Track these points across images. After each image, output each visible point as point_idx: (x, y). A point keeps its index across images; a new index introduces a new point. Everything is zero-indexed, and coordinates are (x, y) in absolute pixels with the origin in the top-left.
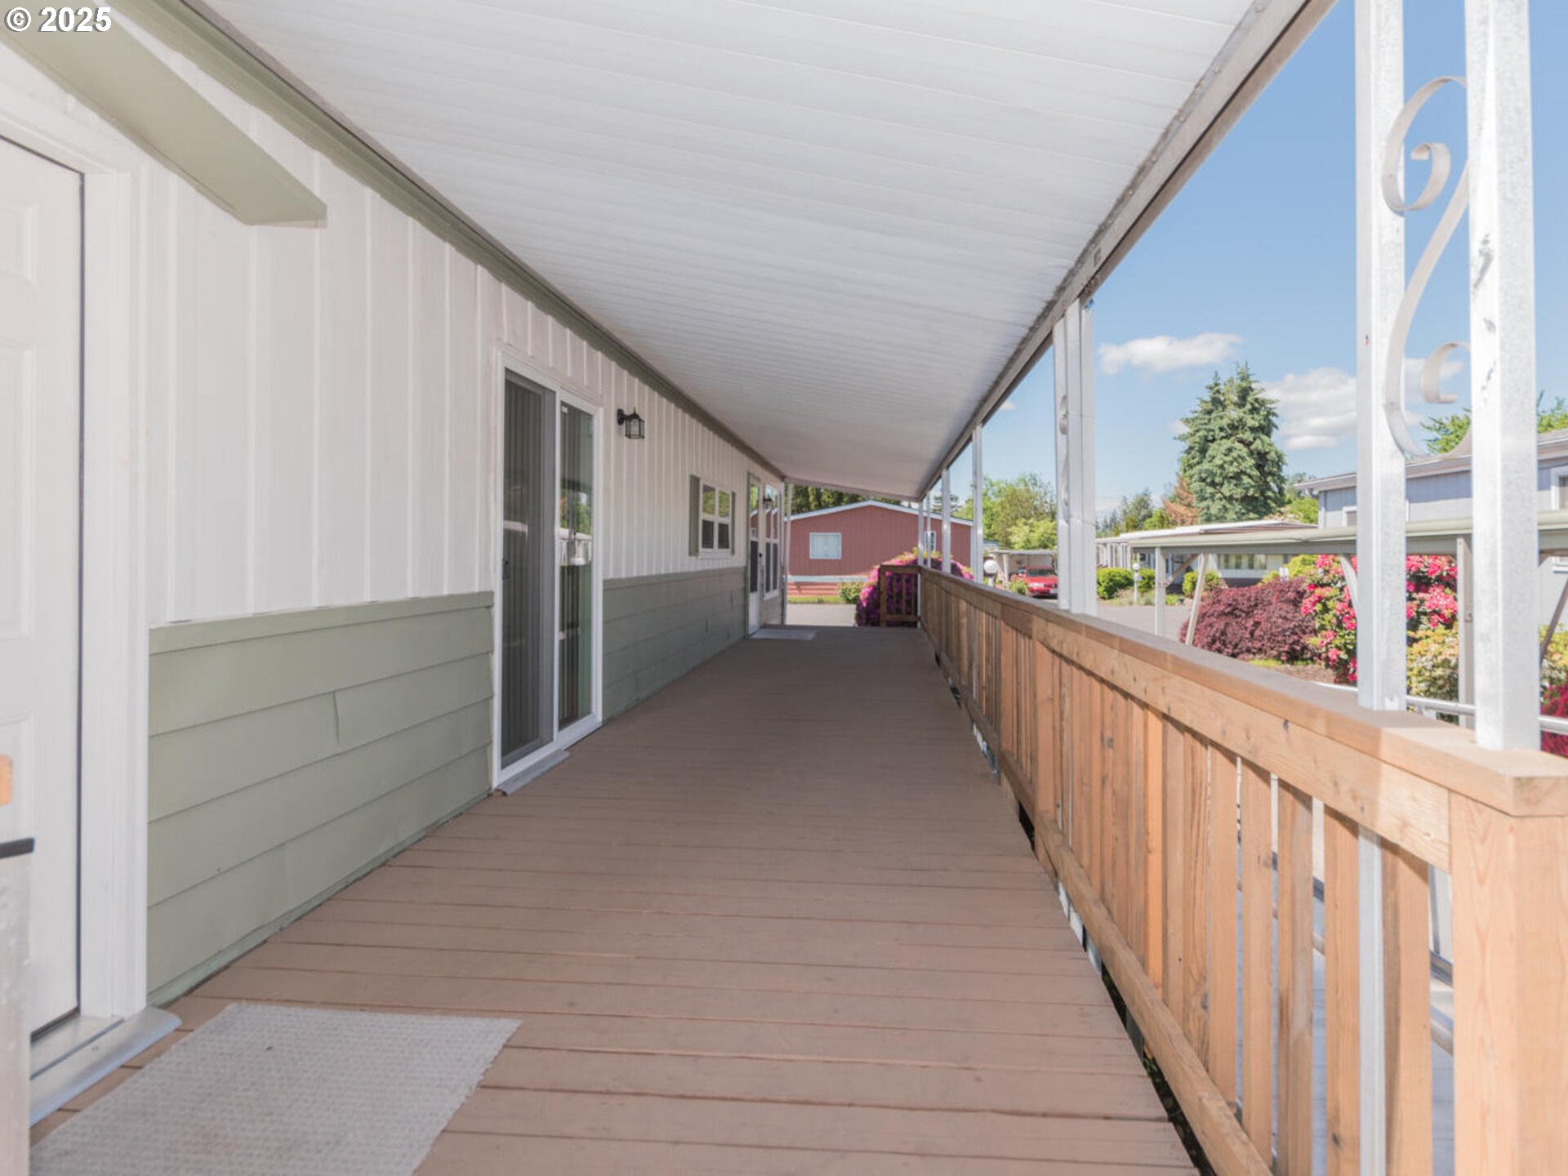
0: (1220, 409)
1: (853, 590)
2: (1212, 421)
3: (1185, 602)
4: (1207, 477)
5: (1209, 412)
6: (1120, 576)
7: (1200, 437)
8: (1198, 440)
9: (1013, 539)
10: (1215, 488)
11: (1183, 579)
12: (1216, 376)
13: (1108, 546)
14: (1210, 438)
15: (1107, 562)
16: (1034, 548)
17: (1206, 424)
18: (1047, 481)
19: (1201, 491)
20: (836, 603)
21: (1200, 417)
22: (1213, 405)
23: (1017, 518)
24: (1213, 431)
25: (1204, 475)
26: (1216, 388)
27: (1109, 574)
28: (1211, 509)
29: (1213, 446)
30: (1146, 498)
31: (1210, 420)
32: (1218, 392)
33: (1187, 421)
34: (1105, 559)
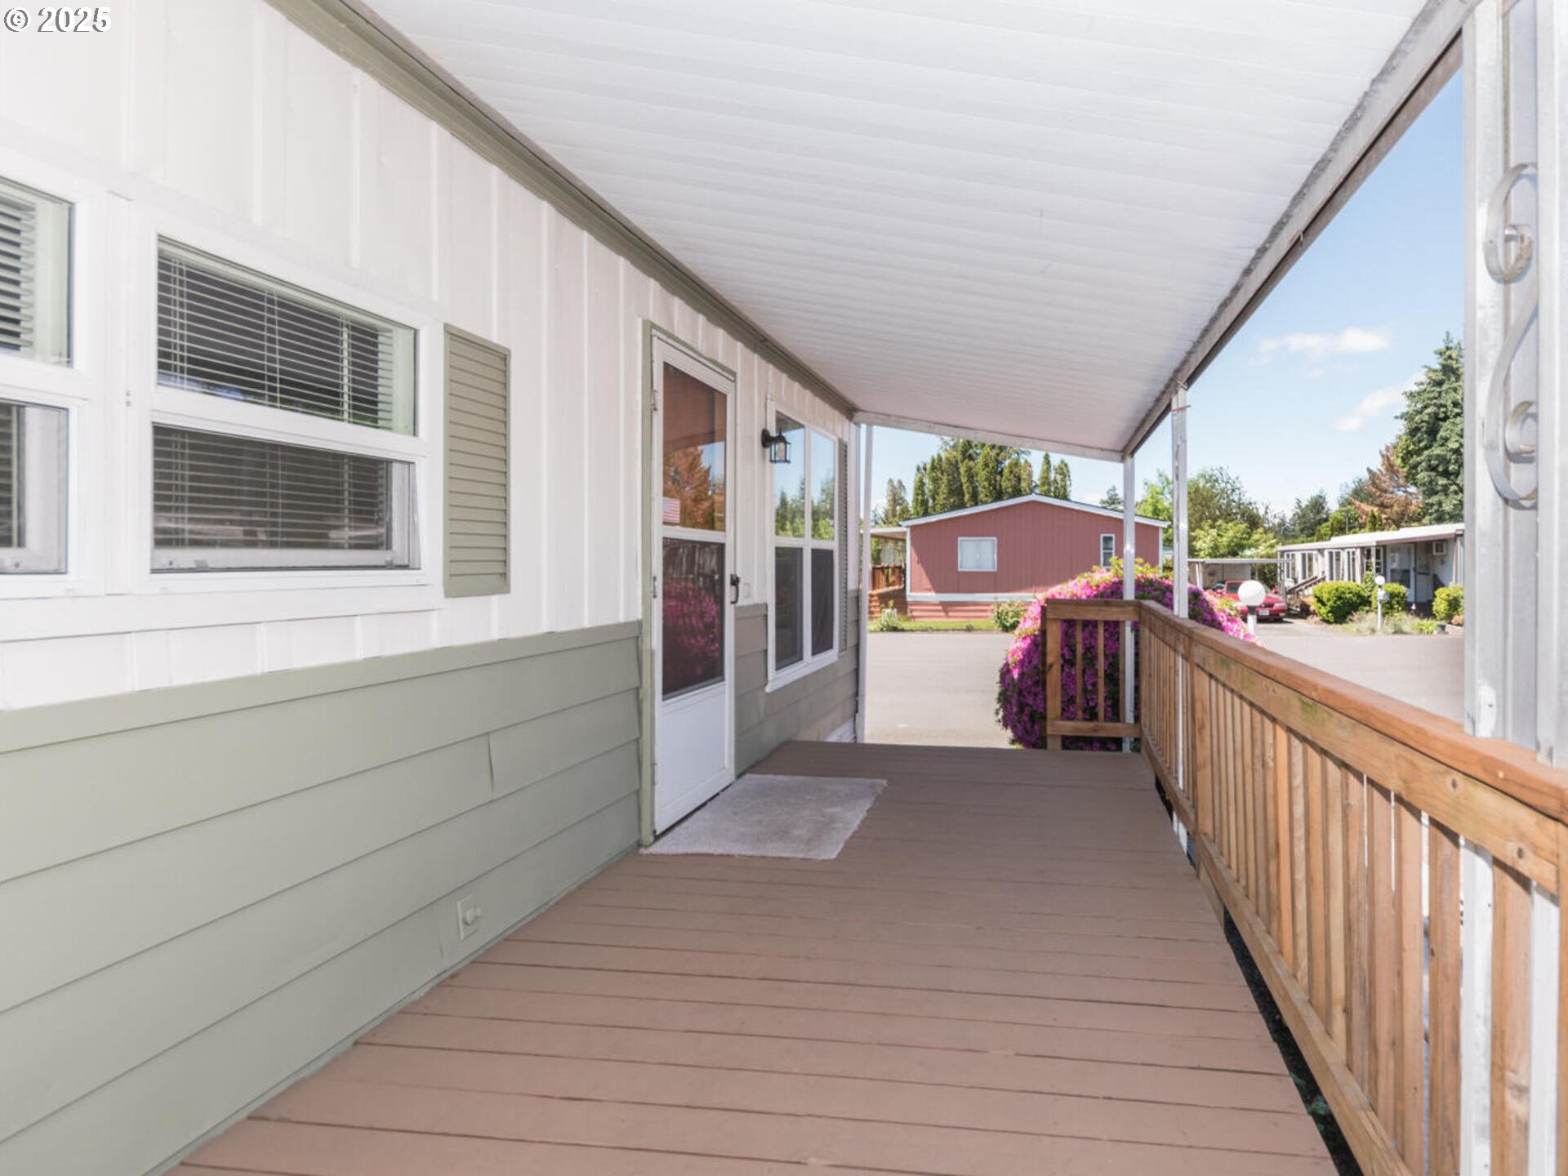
0: (1453, 379)
1: (1010, 614)
2: (1443, 394)
3: (1447, 630)
4: (1438, 466)
5: (1439, 384)
6: (1351, 593)
7: (1429, 414)
8: (1426, 418)
9: (1198, 544)
10: (1449, 479)
11: (1435, 596)
12: (1448, 337)
13: (1326, 553)
14: (1442, 415)
15: (1323, 572)
16: (1223, 556)
17: (1436, 398)
18: (1235, 476)
19: (1431, 482)
20: (989, 630)
21: (1429, 389)
22: (1444, 374)
23: (1201, 519)
24: (1445, 406)
25: (1434, 462)
26: (1448, 353)
27: (1337, 590)
28: (1444, 505)
29: (1446, 425)
30: (1321, 500)
31: (1440, 393)
32: (1450, 357)
33: (1411, 395)
34: (1321, 570)
